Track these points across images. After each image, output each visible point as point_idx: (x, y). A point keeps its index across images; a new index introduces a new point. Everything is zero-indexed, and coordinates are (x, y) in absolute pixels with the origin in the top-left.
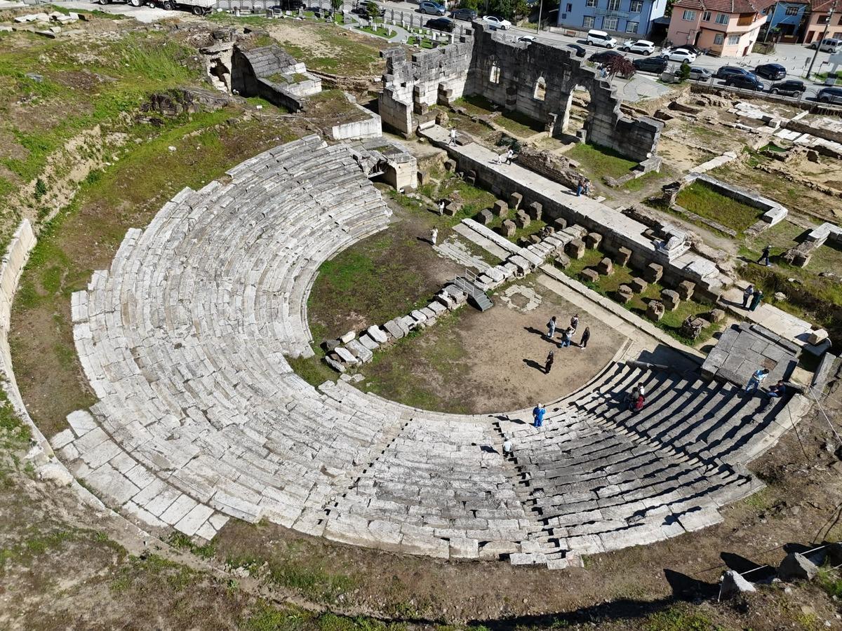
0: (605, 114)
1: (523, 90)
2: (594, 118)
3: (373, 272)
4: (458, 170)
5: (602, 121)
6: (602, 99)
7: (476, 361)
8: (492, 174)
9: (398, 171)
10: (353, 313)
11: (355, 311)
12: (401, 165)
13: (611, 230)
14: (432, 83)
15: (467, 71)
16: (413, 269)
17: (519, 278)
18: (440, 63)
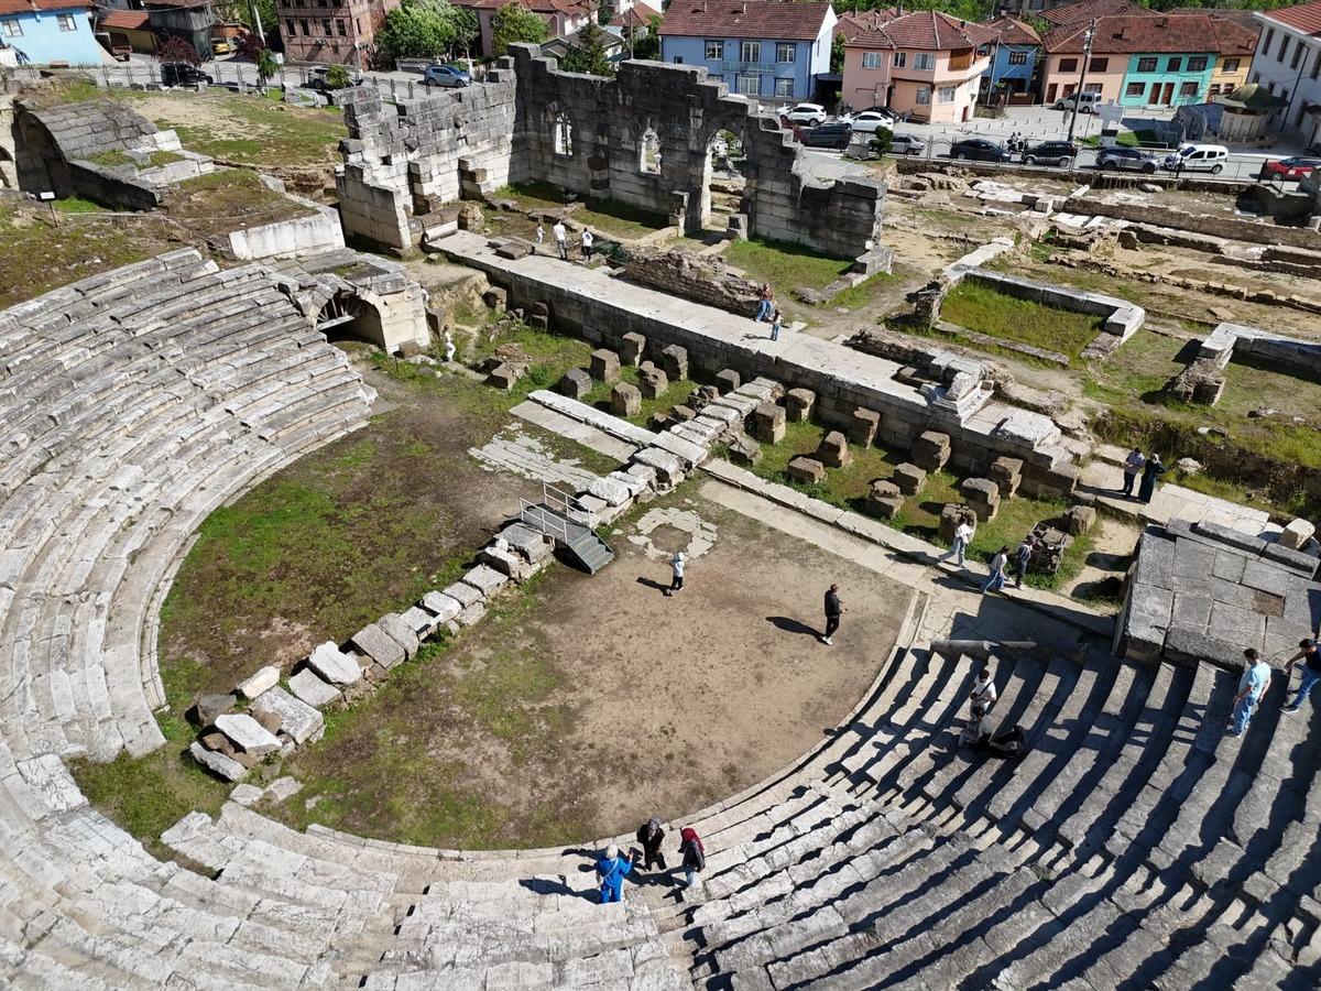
0: (776, 179)
1: (619, 159)
2: (758, 191)
3: (331, 519)
4: (511, 306)
5: (773, 194)
6: (768, 151)
7: (589, 693)
8: (580, 303)
9: (384, 313)
10: (278, 623)
11: (284, 614)
12: (388, 298)
13: (832, 378)
14: (445, 158)
15: (510, 136)
16: (426, 502)
17: (662, 493)
18: (456, 119)
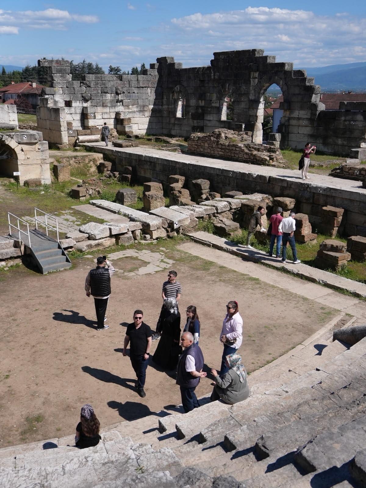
1: (210, 113)
4: (113, 170)
5: (299, 119)
8: (151, 162)
9: (21, 156)
14: (107, 110)
15: (151, 107)
18: (117, 89)
